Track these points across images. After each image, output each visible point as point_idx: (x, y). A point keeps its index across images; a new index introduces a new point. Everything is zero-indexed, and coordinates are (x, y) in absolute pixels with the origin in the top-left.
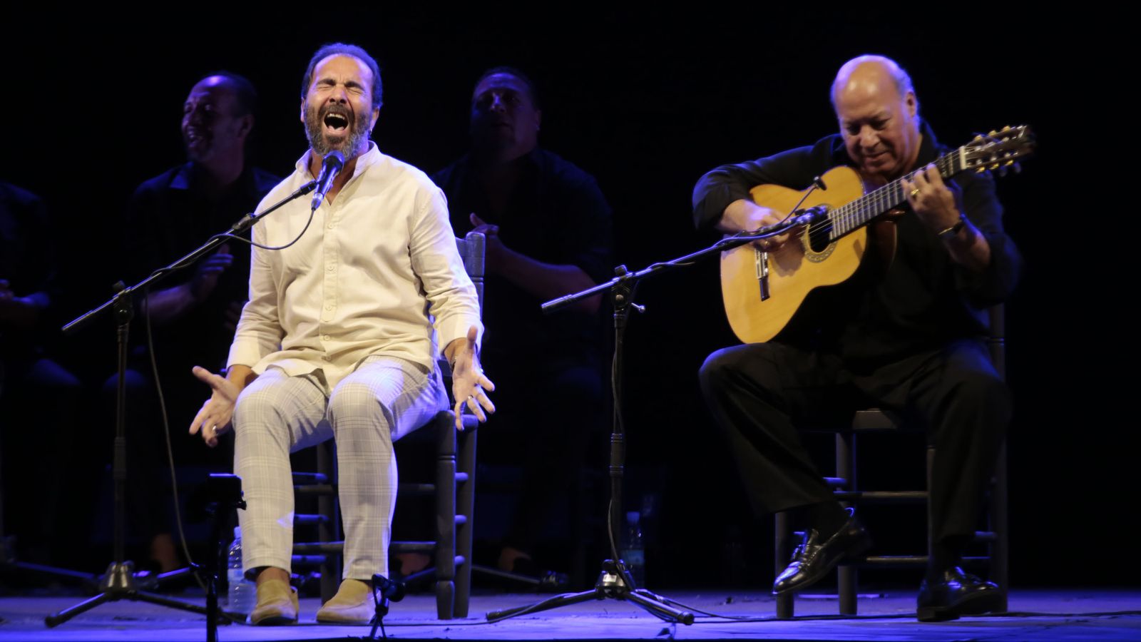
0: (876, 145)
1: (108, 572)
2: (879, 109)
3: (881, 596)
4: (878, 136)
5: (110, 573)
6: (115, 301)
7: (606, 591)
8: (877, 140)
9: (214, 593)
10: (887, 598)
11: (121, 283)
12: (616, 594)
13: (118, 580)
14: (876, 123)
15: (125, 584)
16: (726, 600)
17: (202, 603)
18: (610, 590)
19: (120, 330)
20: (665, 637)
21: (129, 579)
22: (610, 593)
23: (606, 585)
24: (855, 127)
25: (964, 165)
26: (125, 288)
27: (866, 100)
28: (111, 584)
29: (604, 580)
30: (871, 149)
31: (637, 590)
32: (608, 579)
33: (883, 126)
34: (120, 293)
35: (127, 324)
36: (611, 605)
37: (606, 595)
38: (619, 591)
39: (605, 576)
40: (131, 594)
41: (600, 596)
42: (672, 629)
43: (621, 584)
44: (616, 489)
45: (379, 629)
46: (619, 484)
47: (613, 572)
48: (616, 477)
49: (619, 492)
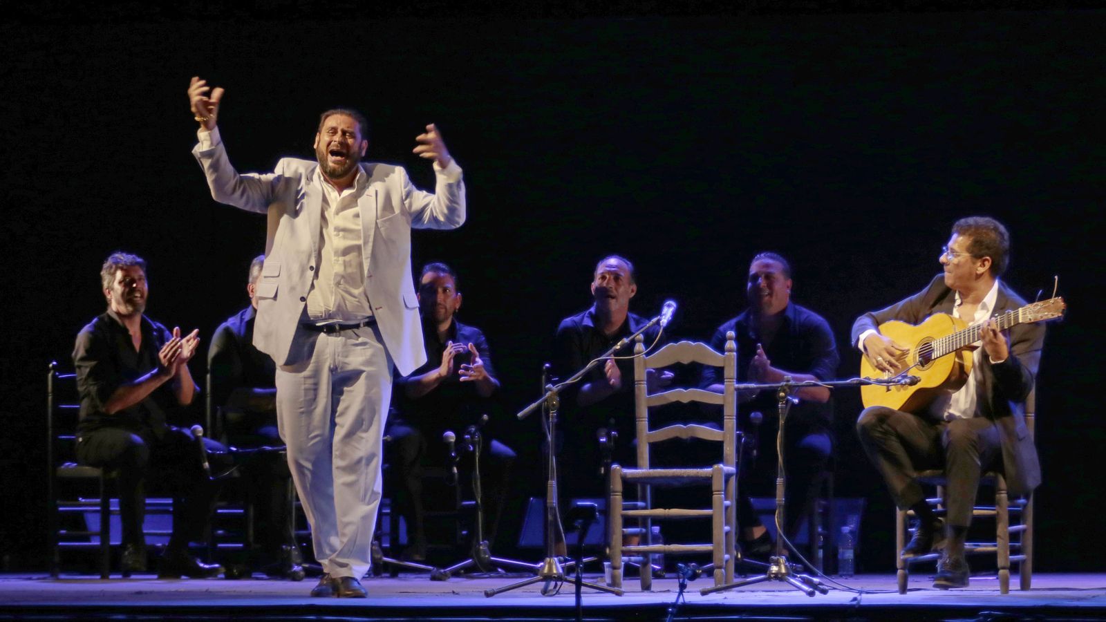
12: (779, 577)
18: (775, 575)
20: (854, 603)
22: (776, 577)
23: (774, 572)
31: (792, 576)
32: (774, 569)
36: (775, 585)
37: (774, 578)
38: (780, 576)
39: (772, 567)
41: (769, 579)
42: (859, 598)
43: (783, 571)
44: (779, 513)
45: (681, 597)
46: (782, 510)
47: (777, 563)
48: (780, 506)
49: (782, 515)
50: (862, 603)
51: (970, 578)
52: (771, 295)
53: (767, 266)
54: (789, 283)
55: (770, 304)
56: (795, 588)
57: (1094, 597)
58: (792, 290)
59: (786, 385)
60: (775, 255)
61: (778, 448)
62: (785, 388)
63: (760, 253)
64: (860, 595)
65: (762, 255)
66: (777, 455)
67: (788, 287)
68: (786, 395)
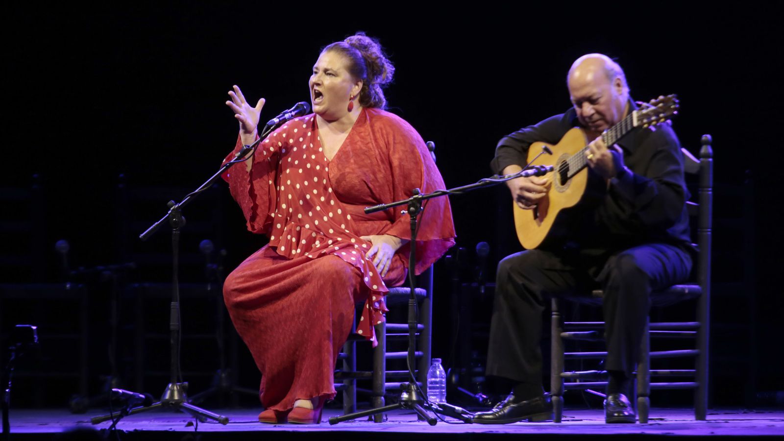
0: (593, 115)
1: (167, 388)
2: (593, 91)
4: (594, 109)
6: (170, 214)
8: (593, 112)
14: (592, 101)
15: (176, 398)
18: (404, 403)
24: (580, 103)
25: (635, 124)
26: (176, 204)
27: (585, 85)
28: (167, 397)
29: (402, 396)
30: (591, 117)
33: (597, 102)
34: (172, 209)
35: (178, 229)
39: (403, 393)
47: (408, 390)
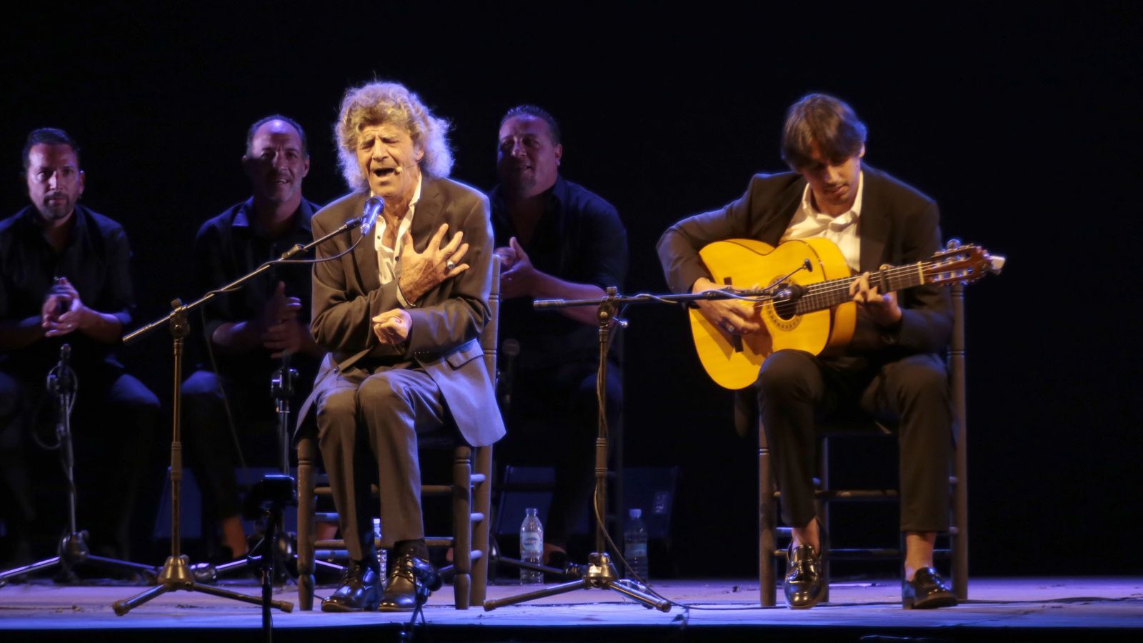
1: (166, 564)
3: (874, 585)
5: (169, 565)
6: (172, 317)
7: (592, 581)
9: (269, 583)
10: (878, 586)
11: (178, 301)
12: (601, 583)
13: (175, 572)
15: (181, 576)
16: (732, 589)
17: (257, 592)
18: (595, 581)
19: (175, 344)
20: (679, 623)
21: (186, 571)
22: (596, 583)
23: (592, 575)
28: (169, 576)
29: (590, 571)
31: (621, 581)
32: (594, 570)
34: (177, 310)
35: (181, 338)
36: (595, 595)
37: (592, 585)
38: (604, 581)
39: (591, 567)
40: (188, 585)
41: (586, 586)
42: (685, 615)
43: (606, 574)
44: (601, 489)
45: (419, 614)
46: (604, 484)
47: (598, 564)
48: (601, 478)
49: (604, 492)
50: (691, 623)
51: (831, 585)
52: (532, 168)
53: (526, 125)
54: (558, 150)
55: (533, 182)
56: (630, 600)
57: (1027, 613)
58: (561, 160)
59: (609, 300)
60: (538, 109)
61: (598, 392)
62: (609, 304)
63: (514, 106)
64: (687, 611)
65: (518, 109)
66: (598, 403)
67: (557, 156)
68: (610, 314)
